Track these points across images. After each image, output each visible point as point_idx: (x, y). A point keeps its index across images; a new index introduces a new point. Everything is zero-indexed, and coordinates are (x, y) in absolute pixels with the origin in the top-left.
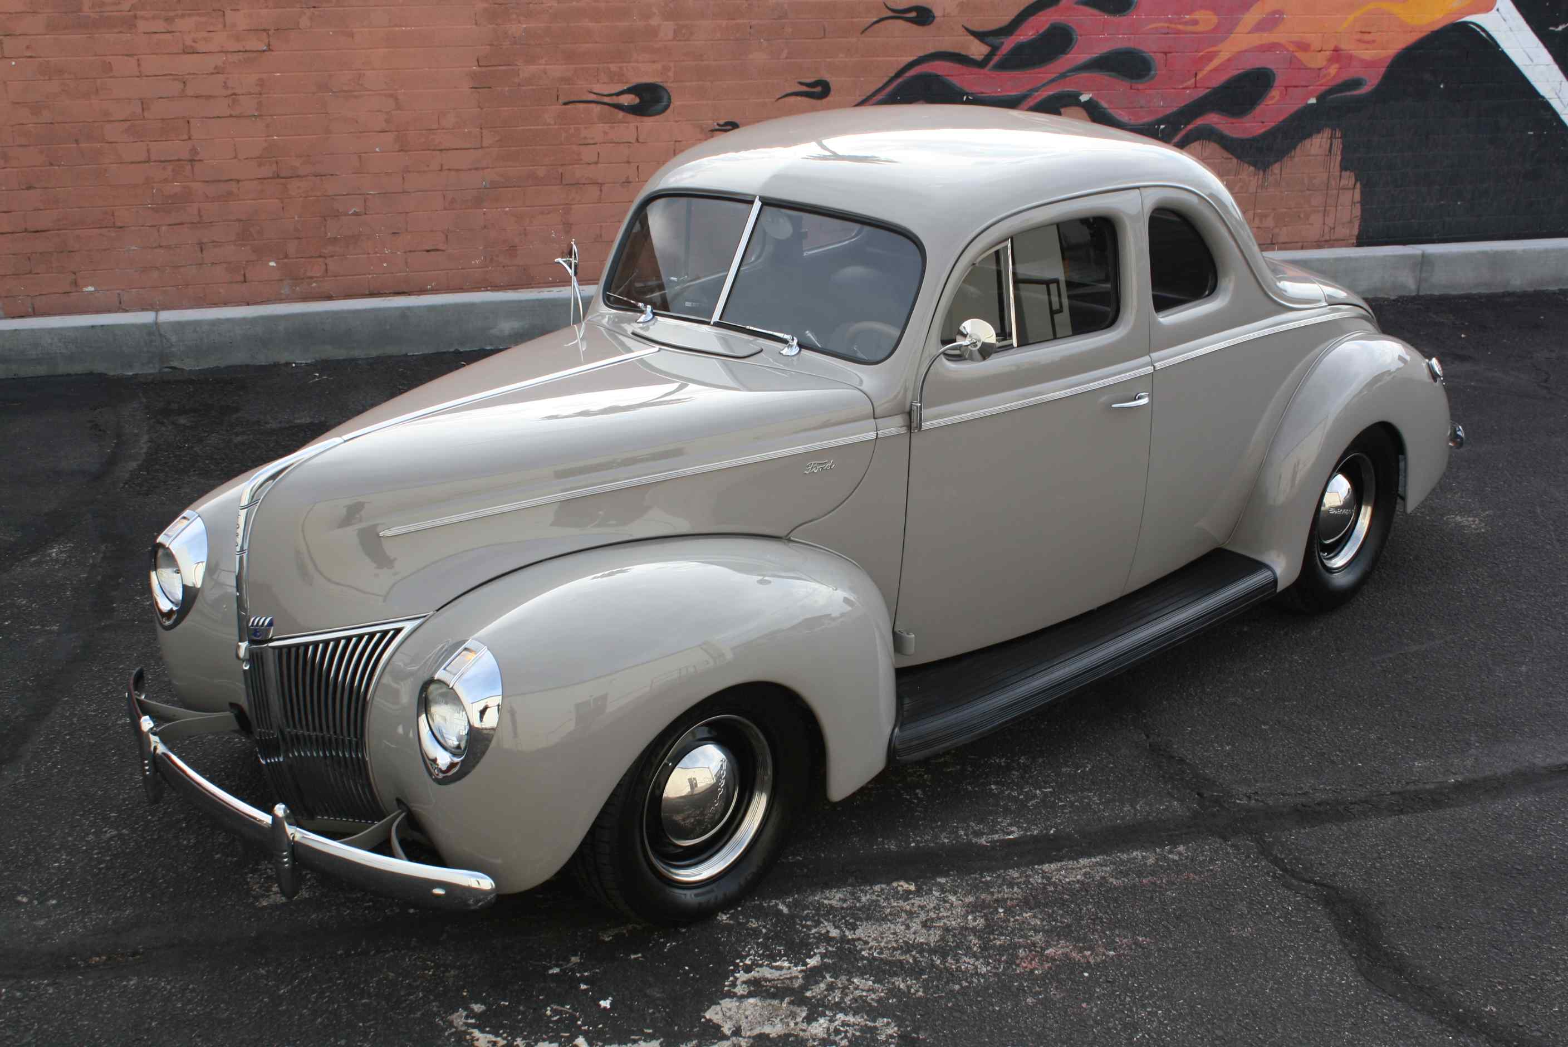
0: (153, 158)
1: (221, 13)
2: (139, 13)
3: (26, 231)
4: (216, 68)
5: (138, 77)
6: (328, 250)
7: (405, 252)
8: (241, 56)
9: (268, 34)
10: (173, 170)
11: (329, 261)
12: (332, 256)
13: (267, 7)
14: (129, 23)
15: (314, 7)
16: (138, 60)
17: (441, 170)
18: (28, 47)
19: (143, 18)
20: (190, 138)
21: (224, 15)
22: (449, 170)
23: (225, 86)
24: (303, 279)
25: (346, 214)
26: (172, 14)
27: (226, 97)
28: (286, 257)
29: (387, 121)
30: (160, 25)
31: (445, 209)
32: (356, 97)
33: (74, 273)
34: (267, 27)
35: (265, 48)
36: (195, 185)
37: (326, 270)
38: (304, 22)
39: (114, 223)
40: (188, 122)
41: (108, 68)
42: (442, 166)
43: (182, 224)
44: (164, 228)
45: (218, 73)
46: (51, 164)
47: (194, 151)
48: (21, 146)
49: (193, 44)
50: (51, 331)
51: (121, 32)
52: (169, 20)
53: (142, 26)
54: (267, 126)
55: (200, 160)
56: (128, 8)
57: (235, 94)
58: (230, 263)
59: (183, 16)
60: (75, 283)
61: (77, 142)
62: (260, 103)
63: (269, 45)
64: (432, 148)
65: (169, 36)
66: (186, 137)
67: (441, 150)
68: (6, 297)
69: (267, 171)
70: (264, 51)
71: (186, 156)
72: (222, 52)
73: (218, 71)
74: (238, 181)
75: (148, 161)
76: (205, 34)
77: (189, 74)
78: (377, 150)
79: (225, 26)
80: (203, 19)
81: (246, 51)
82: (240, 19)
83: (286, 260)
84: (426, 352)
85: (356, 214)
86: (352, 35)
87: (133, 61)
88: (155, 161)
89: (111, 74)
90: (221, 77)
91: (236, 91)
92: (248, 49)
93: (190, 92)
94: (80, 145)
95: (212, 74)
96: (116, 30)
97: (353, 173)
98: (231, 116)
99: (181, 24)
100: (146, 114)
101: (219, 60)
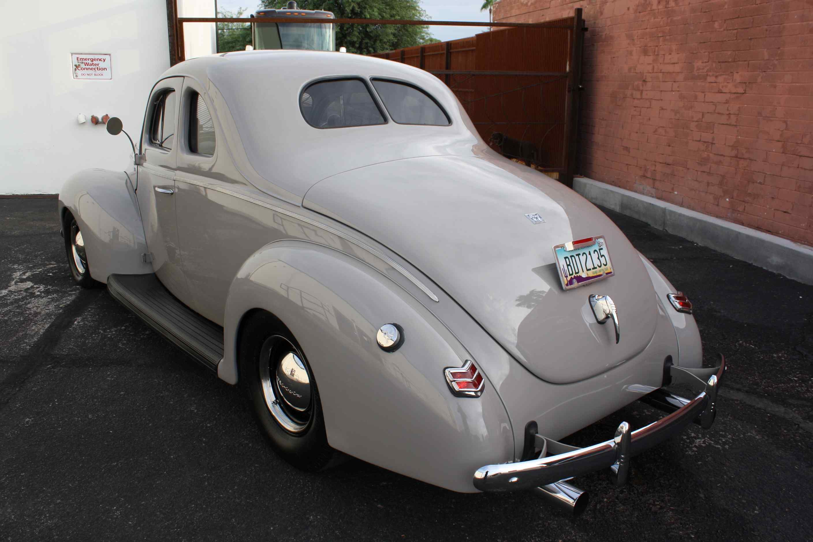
0: (701, 140)
1: (732, 74)
2: (709, 73)
3: (665, 163)
4: (726, 100)
5: (704, 102)
6: (748, 199)
7: (775, 209)
8: (736, 95)
9: (746, 85)
10: (706, 147)
11: (746, 205)
12: (748, 203)
13: (748, 72)
14: (705, 78)
15: (764, 72)
16: (705, 95)
17: (798, 167)
18: (678, 87)
19: (709, 76)
20: (713, 133)
21: (733, 75)
22: (802, 168)
23: (728, 110)
24: (736, 211)
25: (757, 182)
26: (718, 74)
27: (727, 115)
28: (732, 198)
29: (781, 135)
30: (712, 79)
31: (795, 190)
32: (771, 121)
33: (674, 185)
34: (746, 82)
35: (744, 92)
36: (711, 155)
37: (744, 209)
38: (759, 80)
39: (687, 166)
40: (714, 125)
41: (696, 97)
42: (798, 165)
43: (704, 172)
44: (699, 173)
45: (726, 103)
46: (676, 137)
47: (713, 139)
48: (670, 128)
49: (722, 89)
50: (642, 202)
51: (702, 82)
52: (716, 77)
53: (709, 79)
54: (738, 131)
55: (714, 144)
56: (705, 71)
57: (730, 114)
58: (715, 195)
59: (721, 75)
60: (673, 189)
61: (683, 128)
62: (737, 119)
63: (745, 91)
64: (796, 154)
65: (715, 84)
66: (712, 132)
67: (801, 156)
68: (657, 189)
69: (734, 153)
70: (743, 93)
71: (710, 141)
72: (730, 93)
73: (727, 102)
74: (724, 156)
75: (700, 141)
76: (725, 84)
77: (718, 102)
78: (774, 150)
79: (733, 80)
80: (727, 77)
81: (737, 93)
82: (737, 77)
83: (732, 199)
84: (741, 259)
85: (760, 183)
86: (775, 87)
87: (703, 94)
88: (702, 141)
89: (696, 100)
90: (727, 105)
91: (731, 112)
92: (738, 92)
93: (716, 112)
94: (685, 130)
95: (725, 103)
96: (701, 81)
97: (763, 161)
98: (727, 124)
99: (720, 79)
100: (703, 119)
101: (728, 96)
